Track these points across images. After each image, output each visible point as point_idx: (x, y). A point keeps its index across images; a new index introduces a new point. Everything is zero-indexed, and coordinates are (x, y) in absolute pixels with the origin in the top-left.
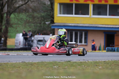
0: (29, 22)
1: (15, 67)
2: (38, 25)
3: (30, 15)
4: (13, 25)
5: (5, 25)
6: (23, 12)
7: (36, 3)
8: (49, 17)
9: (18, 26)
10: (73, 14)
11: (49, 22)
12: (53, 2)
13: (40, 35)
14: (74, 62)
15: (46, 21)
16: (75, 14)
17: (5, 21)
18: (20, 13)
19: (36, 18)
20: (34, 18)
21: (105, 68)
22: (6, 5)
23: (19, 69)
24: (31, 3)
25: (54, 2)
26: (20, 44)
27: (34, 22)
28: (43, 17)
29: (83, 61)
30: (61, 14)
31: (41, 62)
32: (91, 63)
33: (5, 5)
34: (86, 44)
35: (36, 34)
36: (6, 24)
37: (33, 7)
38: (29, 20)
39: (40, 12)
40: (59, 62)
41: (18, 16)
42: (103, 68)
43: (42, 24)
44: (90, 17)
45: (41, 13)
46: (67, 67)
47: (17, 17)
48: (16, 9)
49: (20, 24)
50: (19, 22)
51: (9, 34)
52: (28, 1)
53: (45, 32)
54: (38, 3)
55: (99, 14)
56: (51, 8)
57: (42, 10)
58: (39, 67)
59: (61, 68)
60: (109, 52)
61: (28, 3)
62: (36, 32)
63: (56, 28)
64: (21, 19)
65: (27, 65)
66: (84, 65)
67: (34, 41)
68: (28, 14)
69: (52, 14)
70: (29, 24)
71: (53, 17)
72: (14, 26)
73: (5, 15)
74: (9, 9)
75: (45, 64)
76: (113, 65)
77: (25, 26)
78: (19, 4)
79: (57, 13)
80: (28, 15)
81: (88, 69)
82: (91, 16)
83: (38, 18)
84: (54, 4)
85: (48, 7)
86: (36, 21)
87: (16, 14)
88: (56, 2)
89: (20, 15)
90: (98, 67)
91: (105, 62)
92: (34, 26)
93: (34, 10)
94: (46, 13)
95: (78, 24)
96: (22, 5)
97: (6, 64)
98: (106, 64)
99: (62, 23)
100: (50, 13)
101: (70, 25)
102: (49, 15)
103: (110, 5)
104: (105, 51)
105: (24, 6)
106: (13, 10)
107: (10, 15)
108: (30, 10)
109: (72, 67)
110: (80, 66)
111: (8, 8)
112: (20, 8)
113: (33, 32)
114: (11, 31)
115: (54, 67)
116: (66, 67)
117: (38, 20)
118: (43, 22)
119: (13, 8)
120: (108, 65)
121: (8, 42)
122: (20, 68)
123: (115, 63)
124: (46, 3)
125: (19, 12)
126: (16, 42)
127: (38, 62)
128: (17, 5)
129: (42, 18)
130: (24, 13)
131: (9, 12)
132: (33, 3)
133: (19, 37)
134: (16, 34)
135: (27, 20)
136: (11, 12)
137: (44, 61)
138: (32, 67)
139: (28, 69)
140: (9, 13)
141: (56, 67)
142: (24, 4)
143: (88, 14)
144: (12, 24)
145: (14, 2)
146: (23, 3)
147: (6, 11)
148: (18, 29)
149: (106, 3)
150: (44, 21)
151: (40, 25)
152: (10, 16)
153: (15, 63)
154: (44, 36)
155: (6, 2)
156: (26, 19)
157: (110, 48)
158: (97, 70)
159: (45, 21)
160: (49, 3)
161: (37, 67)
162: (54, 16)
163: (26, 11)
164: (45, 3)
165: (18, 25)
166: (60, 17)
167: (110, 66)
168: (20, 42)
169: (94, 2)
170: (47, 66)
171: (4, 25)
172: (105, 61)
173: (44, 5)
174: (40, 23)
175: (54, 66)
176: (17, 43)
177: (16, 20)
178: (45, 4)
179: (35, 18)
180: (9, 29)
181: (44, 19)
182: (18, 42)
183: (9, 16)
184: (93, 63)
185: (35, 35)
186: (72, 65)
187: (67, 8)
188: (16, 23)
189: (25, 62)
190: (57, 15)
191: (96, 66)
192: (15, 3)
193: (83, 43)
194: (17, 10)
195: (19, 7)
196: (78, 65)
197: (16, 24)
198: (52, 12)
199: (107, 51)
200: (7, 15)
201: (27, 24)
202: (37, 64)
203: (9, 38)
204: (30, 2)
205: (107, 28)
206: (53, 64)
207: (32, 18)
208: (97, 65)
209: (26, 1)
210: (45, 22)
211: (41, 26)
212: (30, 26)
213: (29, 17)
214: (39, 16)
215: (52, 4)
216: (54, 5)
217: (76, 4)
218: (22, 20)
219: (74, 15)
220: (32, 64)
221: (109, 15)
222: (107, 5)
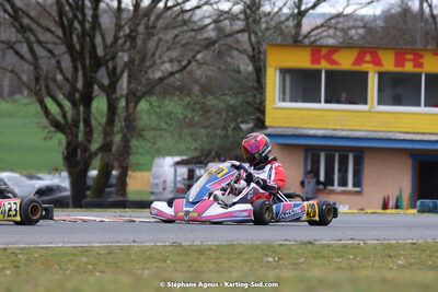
0: (191, 125)
1: (150, 258)
2: (219, 131)
3: (195, 103)
4: (145, 133)
5: (121, 131)
6: (173, 94)
7: (213, 68)
8: (251, 109)
9: (160, 136)
10: (320, 102)
11: (251, 125)
12: (262, 64)
13: (224, 161)
14: (323, 246)
15: (242, 122)
16: (326, 102)
17: (122, 119)
18: (164, 97)
19: (212, 113)
20: (205, 111)
22: (125, 75)
23: (164, 265)
24: (198, 69)
25: (265, 67)
26: (164, 189)
27: (208, 123)
28: (233, 109)
29: (351, 242)
30: (284, 100)
31: (228, 246)
32: (375, 248)
33: (122, 72)
34: (358, 189)
35: (213, 161)
36: (125, 130)
37: (204, 79)
38: (193, 117)
39: (224, 95)
40: (281, 245)
41: (160, 107)
42: (411, 264)
43: (229, 129)
44: (370, 111)
45: (228, 98)
46: (303, 260)
47: (158, 110)
48: (154, 87)
49: (165, 130)
50: (163, 125)
51: (133, 159)
52: (189, 62)
53: (238, 152)
54: (219, 68)
55: (397, 101)
56: (255, 84)
57: (230, 89)
58: (219, 261)
59: (286, 263)
60: (426, 214)
61: (188, 69)
62: (213, 153)
64: (169, 114)
65: (188, 254)
66: (353, 254)
68: (188, 99)
69: (258, 101)
70: (193, 130)
71: (261, 110)
72: (149, 135)
73: (122, 103)
74: (132, 85)
75: (241, 250)
77: (180, 137)
78: (163, 72)
79: (274, 96)
80: (189, 103)
81: (364, 267)
82: (372, 106)
83: (218, 113)
84: (265, 71)
85: (247, 79)
86: (212, 120)
87: (154, 98)
88: (271, 66)
89: (167, 101)
90: (393, 262)
91: (415, 246)
92: (208, 136)
93: (207, 90)
94: (240, 99)
95: (335, 130)
96: (172, 74)
97: (126, 250)
98: (417, 252)
99: (288, 128)
100: (254, 96)
101: (312, 132)
102: (249, 104)
103: (428, 76)
104: (415, 211)
105: (177, 75)
106: (144, 90)
107: (137, 103)
108: (196, 89)
109: (320, 261)
110: (341, 257)
111: (129, 82)
112: (166, 81)
113: (204, 153)
114: (140, 150)
115: (265, 259)
116: (300, 261)
117: (217, 117)
118: (232, 126)
119: (144, 81)
120: (424, 255)
121: (128, 180)
122: (165, 261)
124: (242, 68)
125: (164, 94)
126: (152, 181)
127: (218, 246)
128: (158, 75)
129: (230, 114)
130: (176, 98)
131: (134, 94)
132: (204, 67)
133: (162, 166)
134: (153, 158)
135: (186, 117)
136: (139, 94)
137: (235, 243)
138: (203, 259)
139: (190, 266)
140: (134, 97)
141: (271, 259)
142: (177, 72)
143: (365, 103)
144: (143, 130)
145: (148, 64)
146: (176, 67)
147: (125, 92)
148: (160, 144)
149: (418, 70)
150: (235, 120)
151: (223, 133)
152: (135, 107)
153: (152, 248)
155: (126, 64)
156: (182, 114)
157: (429, 202)
158: (392, 268)
159: (240, 120)
160: (250, 68)
161: (217, 259)
162: (264, 107)
163: (182, 90)
164: (238, 67)
165: (159, 133)
166: (284, 112)
167: (430, 256)
168: (165, 182)
169: (380, 64)
170: (246, 256)
171: (118, 132)
172: (414, 244)
173: (238, 75)
174: (225, 128)
175: (267, 255)
176: (157, 184)
177: (154, 118)
178: (239, 72)
179: (208, 111)
180: (134, 143)
181: (236, 114)
182: (159, 181)
183: (132, 105)
184: (379, 248)
185: (210, 161)
186: (318, 253)
187: (303, 85)
188: (153, 125)
189: (181, 246)
190: (274, 103)
191: (390, 257)
192: (150, 67)
193: (350, 187)
194: (158, 89)
195: (161, 80)
196: (335, 254)
197: (152, 129)
198: (258, 96)
199: (419, 211)
200: (127, 103)
201: (186, 131)
202: (215, 251)
203: (134, 171)
204: (194, 65)
205: (420, 141)
206: (263, 250)
207: (201, 112)
208: (392, 254)
209: (184, 63)
210: (237, 124)
211: (226, 136)
212: (195, 137)
213: (193, 110)
214: (222, 106)
215: (260, 71)
216: (265, 75)
217: (328, 73)
218: (171, 119)
219: (323, 105)
220: (201, 251)
221: (426, 105)
222: (420, 75)
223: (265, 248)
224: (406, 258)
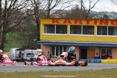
0: (20, 40)
1: (9, 75)
2: (28, 41)
3: (21, 34)
4: (8, 42)
5: (1, 41)
7: (26, 24)
8: (36, 35)
9: (12, 43)
11: (36, 40)
13: (29, 49)
14: (55, 71)
15: (34, 39)
17: (2, 38)
18: (13, 32)
20: (24, 36)
21: (80, 76)
23: (13, 77)
24: (22, 25)
25: (40, 24)
26: (13, 57)
27: (25, 39)
28: (31, 35)
29: (63, 70)
30: (45, 33)
31: (30, 72)
33: (2, 26)
36: (3, 41)
39: (29, 31)
40: (44, 71)
44: (68, 36)
45: (30, 32)
47: (11, 36)
48: (10, 29)
49: (13, 41)
51: (5, 49)
52: (20, 23)
53: (33, 47)
54: (28, 24)
55: (75, 33)
56: (37, 29)
57: (31, 30)
61: (19, 25)
62: (26, 47)
63: (41, 44)
64: (14, 37)
65: (19, 74)
66: (64, 74)
67: (24, 54)
71: (39, 35)
73: (2, 34)
74: (4, 29)
75: (33, 73)
76: (86, 74)
77: (17, 43)
80: (19, 34)
85: (35, 27)
87: (10, 33)
89: (14, 33)
92: (25, 42)
93: (24, 30)
94: (33, 32)
95: (59, 41)
96: (15, 26)
97: (3, 73)
98: (81, 73)
99: (46, 40)
100: (37, 32)
102: (36, 34)
103: (83, 26)
106: (8, 30)
107: (6, 34)
108: (21, 30)
112: (13, 28)
113: (24, 47)
114: (7, 46)
115: (40, 75)
117: (27, 37)
118: (31, 40)
119: (7, 28)
120: (82, 74)
122: (13, 76)
123: (87, 72)
125: (13, 31)
126: (10, 54)
128: (11, 26)
130: (16, 32)
132: (24, 24)
133: (12, 51)
134: (10, 48)
135: (19, 38)
136: (6, 31)
137: (32, 71)
138: (23, 75)
139: (20, 77)
141: (41, 75)
146: (16, 24)
147: (2, 31)
148: (12, 45)
153: (10, 73)
154: (32, 50)
155: (3, 24)
156: (18, 37)
160: (36, 24)
161: (27, 75)
163: (18, 30)
164: (33, 24)
166: (45, 36)
167: (84, 74)
168: (13, 55)
169: (71, 23)
170: (35, 74)
172: (80, 71)
174: (29, 40)
175: (40, 74)
176: (11, 56)
177: (10, 38)
178: (33, 25)
180: (5, 45)
181: (32, 37)
184: (70, 72)
185: (25, 49)
186: (54, 73)
187: (50, 29)
188: (10, 40)
189: (17, 72)
190: (42, 34)
192: (9, 24)
195: (12, 27)
198: (38, 32)
202: (27, 73)
203: (5, 52)
208: (74, 73)
209: (18, 23)
211: (30, 42)
212: (21, 43)
213: (21, 36)
214: (28, 34)
215: (38, 25)
216: (40, 26)
219: (55, 34)
220: (23, 73)
221: (83, 34)
222: (81, 26)
223: (40, 72)
224: (77, 75)
